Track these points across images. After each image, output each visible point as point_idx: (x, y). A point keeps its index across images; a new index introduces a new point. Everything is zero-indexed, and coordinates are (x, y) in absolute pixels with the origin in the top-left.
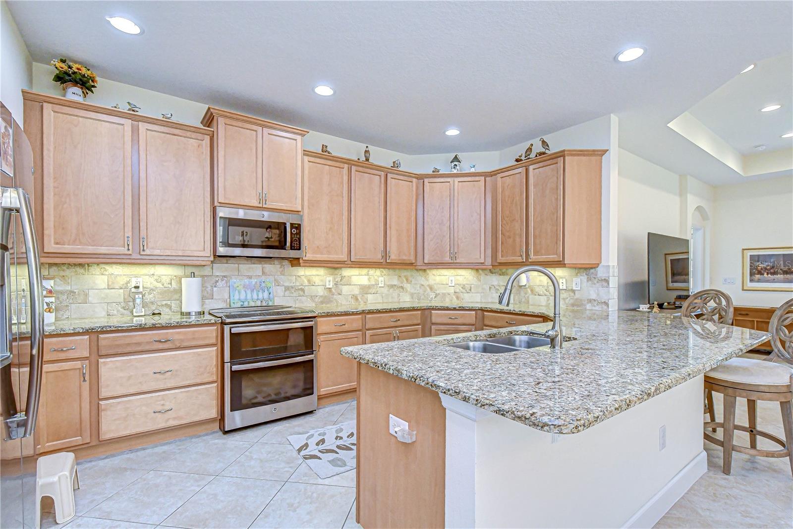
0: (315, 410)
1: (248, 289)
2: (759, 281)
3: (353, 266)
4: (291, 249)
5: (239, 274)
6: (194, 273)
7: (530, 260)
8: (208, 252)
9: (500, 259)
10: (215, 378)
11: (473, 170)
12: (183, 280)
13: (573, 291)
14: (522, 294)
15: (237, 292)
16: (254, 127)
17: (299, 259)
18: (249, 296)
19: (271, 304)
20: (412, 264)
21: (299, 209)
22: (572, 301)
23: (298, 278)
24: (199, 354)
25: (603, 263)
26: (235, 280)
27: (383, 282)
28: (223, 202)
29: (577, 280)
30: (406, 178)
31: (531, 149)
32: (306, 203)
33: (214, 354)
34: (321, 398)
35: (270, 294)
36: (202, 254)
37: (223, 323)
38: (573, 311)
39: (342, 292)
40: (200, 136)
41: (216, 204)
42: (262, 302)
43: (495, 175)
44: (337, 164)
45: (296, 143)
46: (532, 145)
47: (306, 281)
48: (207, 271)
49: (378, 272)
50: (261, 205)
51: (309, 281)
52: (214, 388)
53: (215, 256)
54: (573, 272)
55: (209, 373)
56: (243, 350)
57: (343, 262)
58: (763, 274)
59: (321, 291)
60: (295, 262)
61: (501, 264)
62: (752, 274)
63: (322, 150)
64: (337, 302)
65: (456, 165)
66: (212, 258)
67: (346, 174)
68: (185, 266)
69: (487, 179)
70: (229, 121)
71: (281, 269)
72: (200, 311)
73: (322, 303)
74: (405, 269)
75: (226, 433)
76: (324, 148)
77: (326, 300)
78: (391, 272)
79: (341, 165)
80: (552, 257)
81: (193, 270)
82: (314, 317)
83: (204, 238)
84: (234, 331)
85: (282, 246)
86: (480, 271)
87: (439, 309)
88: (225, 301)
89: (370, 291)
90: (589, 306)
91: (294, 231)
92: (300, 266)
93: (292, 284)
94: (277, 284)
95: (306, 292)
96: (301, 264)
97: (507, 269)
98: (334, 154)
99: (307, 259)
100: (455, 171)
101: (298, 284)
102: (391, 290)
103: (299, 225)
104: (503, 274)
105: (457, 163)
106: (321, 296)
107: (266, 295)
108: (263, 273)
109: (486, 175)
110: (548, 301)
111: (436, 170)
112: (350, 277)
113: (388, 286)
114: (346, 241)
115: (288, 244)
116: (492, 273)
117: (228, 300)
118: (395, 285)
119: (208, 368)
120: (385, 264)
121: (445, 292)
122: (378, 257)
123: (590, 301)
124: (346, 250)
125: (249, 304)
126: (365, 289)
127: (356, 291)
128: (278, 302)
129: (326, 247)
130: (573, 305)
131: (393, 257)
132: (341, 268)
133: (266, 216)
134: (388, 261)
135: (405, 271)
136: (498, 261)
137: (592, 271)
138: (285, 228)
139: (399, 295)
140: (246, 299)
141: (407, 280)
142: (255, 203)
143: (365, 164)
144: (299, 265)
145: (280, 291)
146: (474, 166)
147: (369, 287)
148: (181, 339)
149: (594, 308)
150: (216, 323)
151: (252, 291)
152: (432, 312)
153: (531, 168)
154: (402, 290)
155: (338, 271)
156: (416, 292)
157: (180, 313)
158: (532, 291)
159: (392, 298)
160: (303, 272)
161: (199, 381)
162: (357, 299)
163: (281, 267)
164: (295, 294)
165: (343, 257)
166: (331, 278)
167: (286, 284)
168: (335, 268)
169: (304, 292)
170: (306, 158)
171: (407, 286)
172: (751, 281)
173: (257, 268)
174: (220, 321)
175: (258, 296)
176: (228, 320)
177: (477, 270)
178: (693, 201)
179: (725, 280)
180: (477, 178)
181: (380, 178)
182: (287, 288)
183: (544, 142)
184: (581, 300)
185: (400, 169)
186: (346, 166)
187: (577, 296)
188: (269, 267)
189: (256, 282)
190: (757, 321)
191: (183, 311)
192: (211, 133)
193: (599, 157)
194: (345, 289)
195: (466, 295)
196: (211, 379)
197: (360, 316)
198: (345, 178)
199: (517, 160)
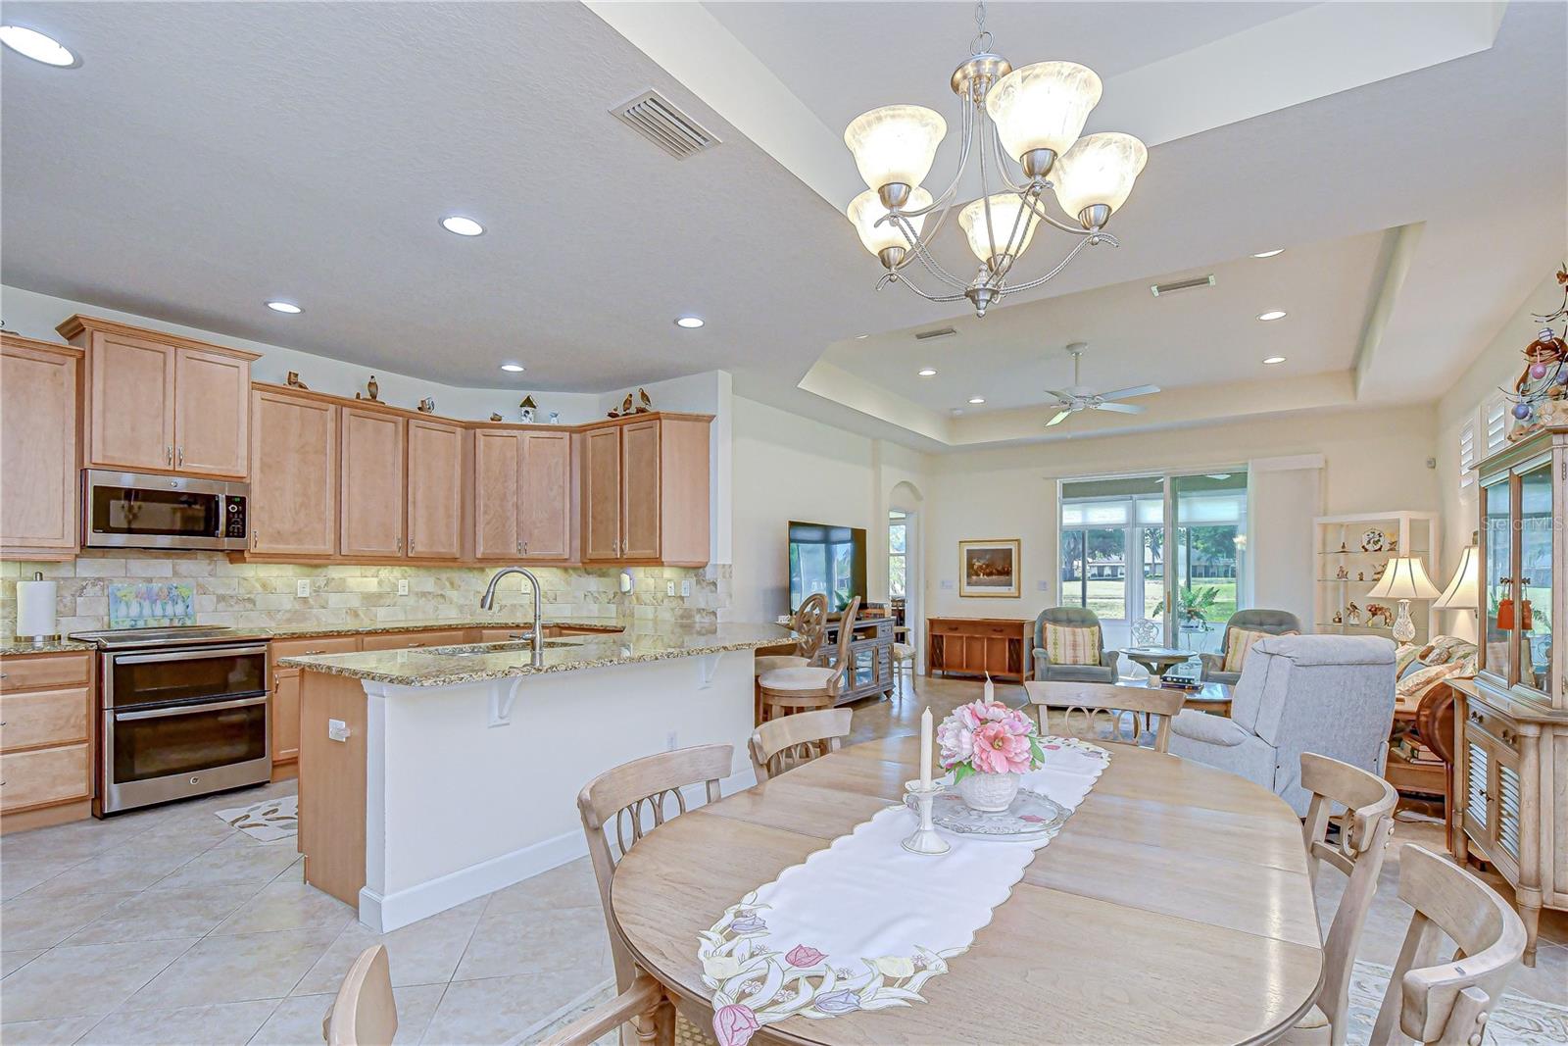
0: (268, 782)
1: (145, 600)
2: (977, 584)
3: (346, 562)
4: (227, 535)
5: (128, 575)
6: (41, 574)
7: (625, 557)
8: (71, 541)
9: (591, 553)
10: (84, 735)
11: (554, 422)
12: (19, 585)
13: (682, 598)
14: (627, 602)
15: (123, 605)
16: (162, 347)
17: (243, 551)
18: (147, 611)
19: (189, 623)
20: (455, 559)
21: (243, 473)
22: (681, 612)
23: (242, 581)
24: (56, 699)
25: (711, 562)
26: (120, 585)
27: (407, 588)
28: (100, 462)
29: (685, 583)
30: (443, 427)
31: (631, 401)
32: (256, 465)
33: (84, 698)
34: (278, 766)
35: (188, 607)
36: (58, 543)
37: (101, 650)
38: (682, 626)
39: (327, 603)
40: (58, 358)
41: (87, 464)
42: (171, 620)
43: (585, 431)
44: (316, 404)
45: (239, 372)
46: (631, 395)
47: (258, 585)
48: (65, 572)
49: (397, 572)
50: (171, 468)
51: (264, 586)
52: (83, 752)
53: (83, 546)
54: (682, 573)
55: (73, 727)
56: (137, 690)
57: (328, 557)
58: (979, 575)
59: (287, 604)
60: (236, 556)
61: (593, 561)
62: (969, 576)
63: (289, 379)
64: (318, 619)
65: (527, 412)
66: (77, 550)
67: (332, 420)
68: (20, 562)
69: (574, 436)
70: (111, 337)
71: (210, 568)
72: (52, 634)
73: (289, 621)
74: (448, 567)
75: (105, 817)
76: (293, 379)
77: (296, 616)
78: (422, 572)
79: (324, 405)
80: (648, 553)
81: (39, 568)
82: (268, 640)
83: (63, 519)
84: (120, 661)
85: (210, 530)
86: (571, 572)
87: (493, 628)
88: (99, 619)
89: (382, 602)
90: (697, 618)
91: (233, 508)
92: (245, 562)
93: (233, 593)
94: (201, 591)
95: (257, 603)
96: (247, 560)
97: (608, 569)
98: (311, 389)
99: (258, 552)
100: (526, 421)
101: (242, 591)
102: (422, 601)
103: (243, 500)
104: (603, 575)
105: (529, 409)
106: (289, 611)
107: (180, 609)
108: (175, 573)
109: (572, 430)
110: (656, 612)
111: (496, 418)
112: (343, 580)
113: (417, 594)
114: (330, 524)
115: (222, 526)
116: (589, 574)
117: (106, 619)
118: (430, 593)
119: (72, 721)
120: (406, 558)
121: (515, 602)
122: (394, 548)
123: (699, 611)
124: (331, 537)
125: (146, 624)
126: (372, 599)
127: (355, 603)
128: (203, 620)
129: (294, 533)
130: (682, 617)
131: (420, 547)
132: (326, 566)
133: (180, 485)
134: (410, 555)
135: (448, 570)
136: (588, 556)
137: (701, 570)
138: (217, 503)
139: (436, 609)
140: (141, 616)
141: (452, 584)
142: (161, 464)
143: (369, 403)
144: (243, 560)
145: (208, 602)
146: (556, 416)
147: (380, 596)
148: (22, 676)
149: (703, 620)
150: (87, 650)
151: (154, 602)
152: (484, 631)
153: (626, 428)
154: (442, 601)
155: (320, 570)
156: (467, 602)
157: (12, 640)
158: (637, 599)
159: (424, 612)
160: (252, 573)
161: (55, 739)
162: (356, 615)
163: (209, 564)
164: (236, 608)
165: (328, 548)
166: (307, 581)
167: (220, 591)
168: (316, 566)
169: (255, 605)
170: (257, 394)
171: (453, 594)
172: (969, 584)
173: (163, 567)
174: (95, 647)
175: (164, 610)
176: (110, 645)
177: (566, 569)
178: (892, 476)
179: (943, 583)
180: (559, 434)
181: (396, 426)
182: (221, 598)
183: (643, 395)
184: (691, 610)
185: (434, 413)
186: (332, 407)
187: (687, 605)
188: (186, 565)
189: (161, 589)
190: (967, 638)
191: (18, 635)
192: (79, 355)
193: (706, 424)
194: (334, 599)
195: (550, 606)
196: (77, 737)
197: (352, 639)
198: (331, 426)
199: (610, 415)
